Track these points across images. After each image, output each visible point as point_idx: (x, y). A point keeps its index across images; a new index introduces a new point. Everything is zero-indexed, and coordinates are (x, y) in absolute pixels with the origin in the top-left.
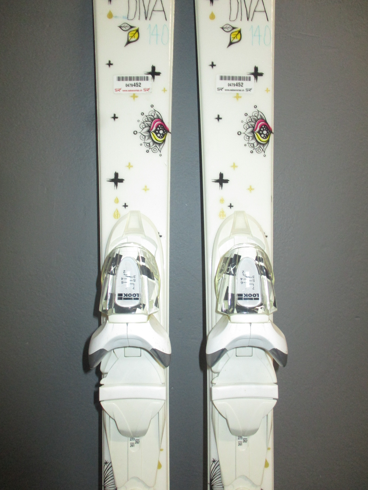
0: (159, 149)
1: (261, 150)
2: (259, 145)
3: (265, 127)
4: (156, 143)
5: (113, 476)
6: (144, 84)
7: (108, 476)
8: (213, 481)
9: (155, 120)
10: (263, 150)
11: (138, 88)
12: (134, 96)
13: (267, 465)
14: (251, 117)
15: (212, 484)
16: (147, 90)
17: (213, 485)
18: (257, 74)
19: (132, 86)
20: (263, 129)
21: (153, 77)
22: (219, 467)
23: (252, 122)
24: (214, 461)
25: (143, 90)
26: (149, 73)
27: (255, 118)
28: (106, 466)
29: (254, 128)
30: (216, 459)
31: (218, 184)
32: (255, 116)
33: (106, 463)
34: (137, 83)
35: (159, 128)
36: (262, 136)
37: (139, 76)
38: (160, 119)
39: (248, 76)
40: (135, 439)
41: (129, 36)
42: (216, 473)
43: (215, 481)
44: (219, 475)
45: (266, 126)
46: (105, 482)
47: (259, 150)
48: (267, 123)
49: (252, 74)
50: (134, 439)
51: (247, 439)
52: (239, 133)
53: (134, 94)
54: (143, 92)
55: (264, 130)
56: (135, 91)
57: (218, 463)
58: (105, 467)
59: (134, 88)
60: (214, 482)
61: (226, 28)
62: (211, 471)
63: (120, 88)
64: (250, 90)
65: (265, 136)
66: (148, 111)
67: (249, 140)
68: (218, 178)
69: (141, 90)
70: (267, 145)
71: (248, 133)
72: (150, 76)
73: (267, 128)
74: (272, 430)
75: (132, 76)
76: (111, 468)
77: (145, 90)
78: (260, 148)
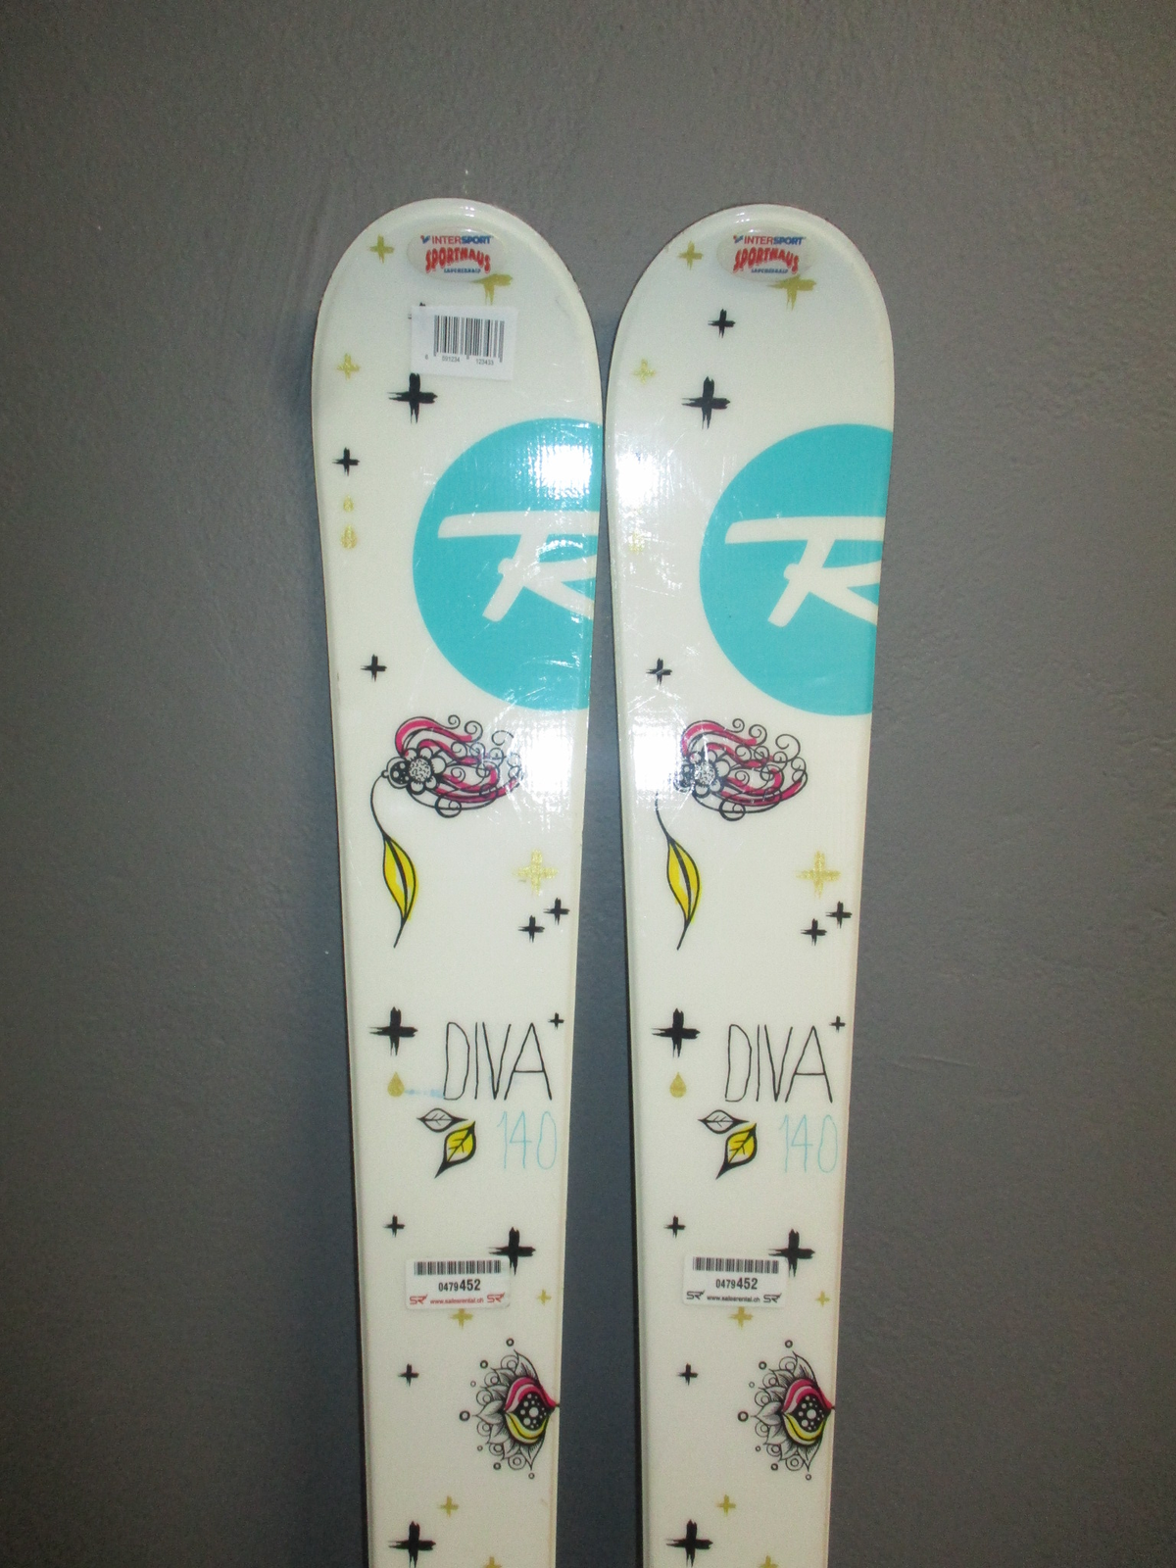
0: (526, 1460)
1: (801, 1461)
2: (794, 1450)
3: (811, 1401)
4: (522, 1444)
6: (490, 1282)
9: (518, 1380)
10: (804, 1461)
11: (474, 1294)
12: (462, 1317)
14: (777, 1373)
16: (497, 1299)
18: (795, 1252)
19: (456, 1288)
20: (808, 1406)
21: (514, 1262)
23: (779, 1385)
25: (486, 1300)
26: (503, 1251)
27: (788, 1374)
29: (781, 1401)
31: (682, 1551)
32: (787, 1370)
34: (468, 1281)
35: (529, 1401)
36: (805, 1423)
37: (475, 1259)
38: (532, 1378)
39: (772, 1259)
41: (449, 1145)
45: (816, 1398)
47: (795, 1463)
48: (818, 1389)
49: (783, 1253)
52: (743, 1416)
53: (462, 1311)
54: (485, 1304)
55: (808, 1408)
56: (464, 1301)
59: (461, 1294)
61: (714, 1121)
63: (424, 1294)
64: (776, 1298)
65: (812, 1423)
66: (497, 1355)
67: (768, 1436)
68: (682, 1534)
69: (481, 1300)
70: (815, 1448)
71: (767, 1416)
72: (505, 1260)
73: (817, 1402)
75: (457, 1260)
77: (491, 1298)
78: (798, 1458)
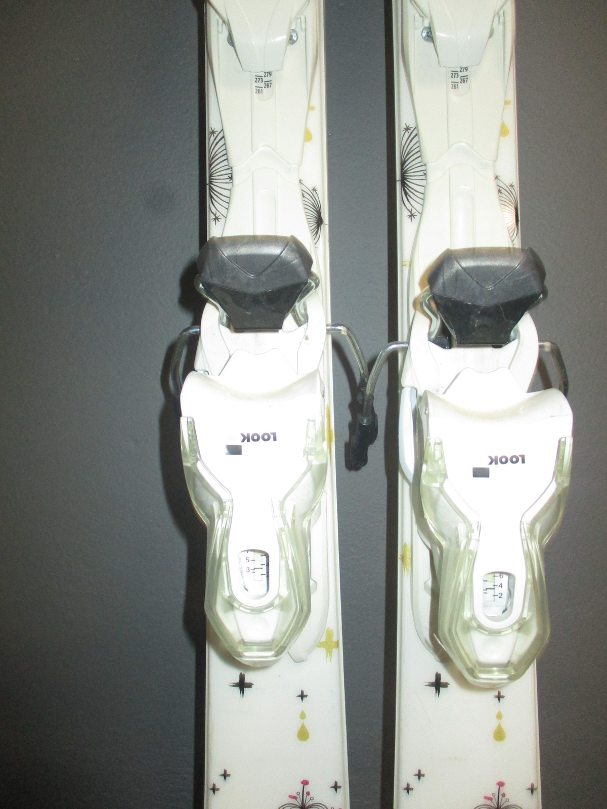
5: (226, 154)
7: (217, 155)
8: (406, 165)
13: (504, 131)
15: (405, 169)
17: (406, 172)
22: (416, 137)
24: (407, 129)
28: (212, 138)
30: (412, 125)
33: (213, 132)
40: (264, 81)
42: (412, 150)
43: (409, 164)
44: (418, 152)
46: (210, 165)
50: (262, 80)
51: (467, 76)
57: (416, 130)
58: (210, 140)
60: (408, 166)
62: (402, 147)
74: (512, 63)
76: (223, 139)
